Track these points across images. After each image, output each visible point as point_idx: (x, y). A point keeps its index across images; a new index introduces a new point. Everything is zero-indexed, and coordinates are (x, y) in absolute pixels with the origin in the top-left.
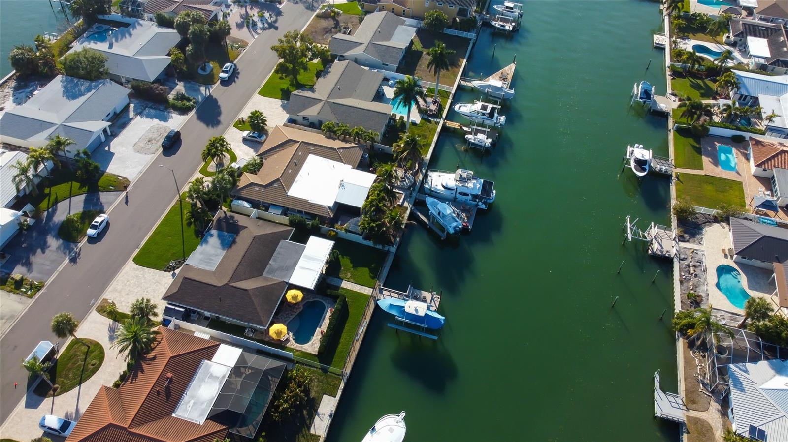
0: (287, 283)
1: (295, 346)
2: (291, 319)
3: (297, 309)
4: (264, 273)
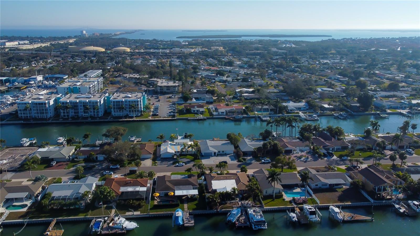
0: (174, 190)
4: (176, 186)
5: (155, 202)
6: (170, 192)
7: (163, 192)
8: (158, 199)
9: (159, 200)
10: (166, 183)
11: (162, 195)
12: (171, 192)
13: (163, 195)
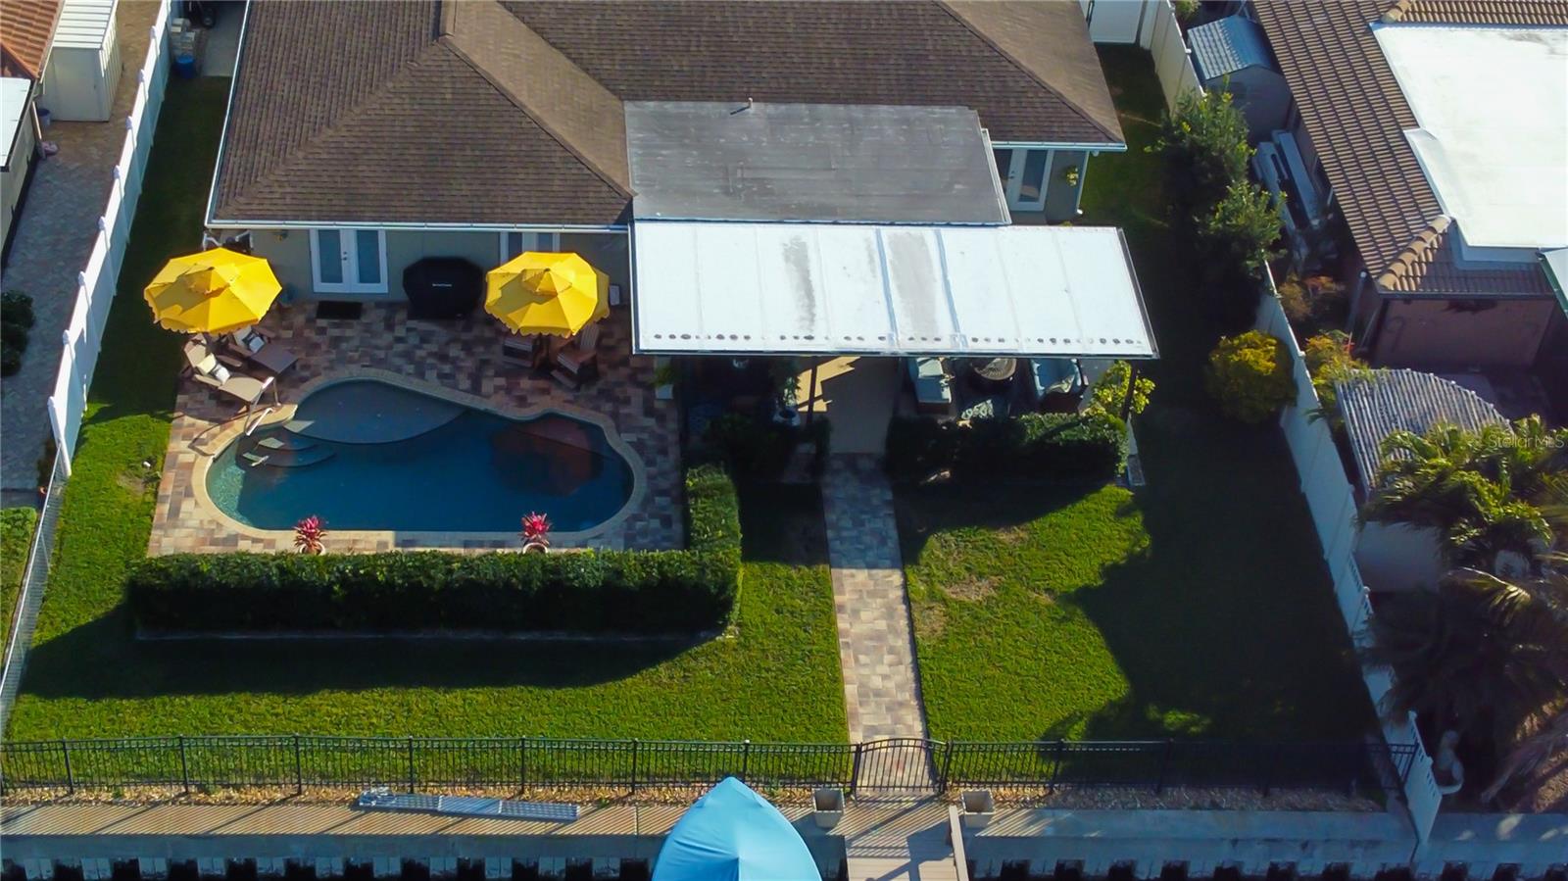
0: (627, 218)
1: (189, 457)
2: (415, 385)
3: (508, 390)
4: (651, 104)
5: (178, 446)
6: (516, 245)
7: (367, 240)
8: (248, 388)
9: (287, 412)
10: (438, 32)
11: (350, 285)
12: (544, 244)
13: (368, 273)
